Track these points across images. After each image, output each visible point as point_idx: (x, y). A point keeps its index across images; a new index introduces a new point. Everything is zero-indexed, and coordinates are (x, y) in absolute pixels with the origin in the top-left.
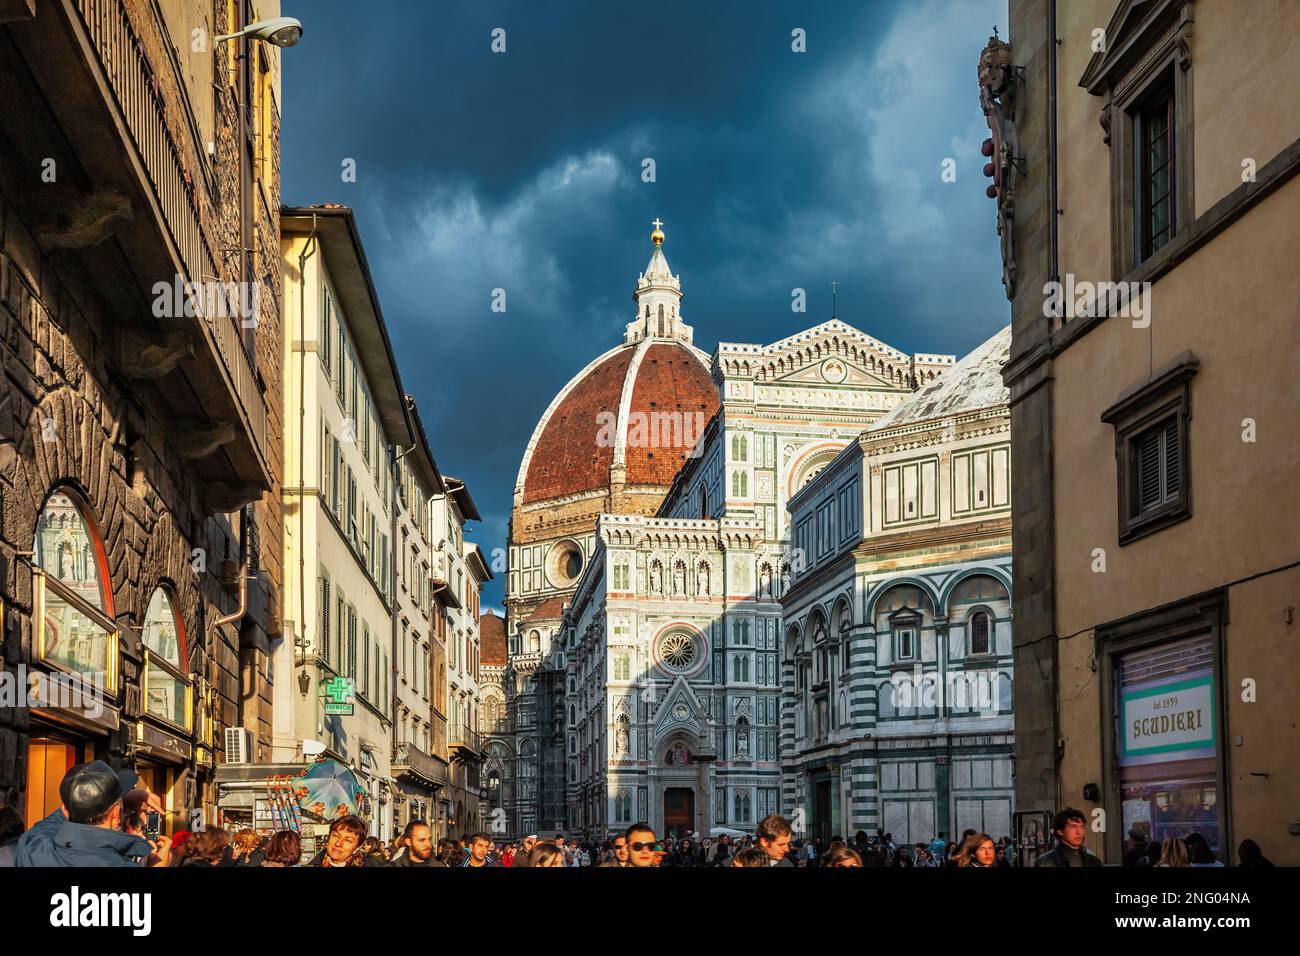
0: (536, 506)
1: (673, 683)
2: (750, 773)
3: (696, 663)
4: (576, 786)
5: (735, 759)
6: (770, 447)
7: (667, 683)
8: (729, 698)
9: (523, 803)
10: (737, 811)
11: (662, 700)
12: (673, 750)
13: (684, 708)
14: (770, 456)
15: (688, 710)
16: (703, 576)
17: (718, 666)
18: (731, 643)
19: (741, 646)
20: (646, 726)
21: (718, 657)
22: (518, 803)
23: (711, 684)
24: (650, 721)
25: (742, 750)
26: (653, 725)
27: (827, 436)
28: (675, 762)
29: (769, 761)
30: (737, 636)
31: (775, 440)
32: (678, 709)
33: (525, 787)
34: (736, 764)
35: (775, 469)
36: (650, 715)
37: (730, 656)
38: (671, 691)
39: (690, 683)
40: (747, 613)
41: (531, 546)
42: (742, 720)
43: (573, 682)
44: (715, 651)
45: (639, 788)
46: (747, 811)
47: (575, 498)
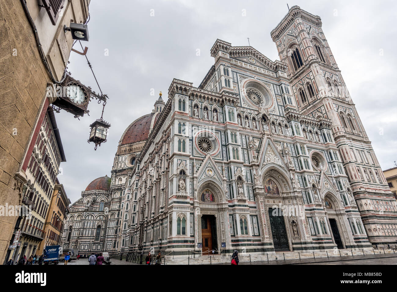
0: (125, 146)
1: (205, 157)
2: (246, 206)
3: (214, 150)
4: (134, 225)
5: (239, 198)
6: (235, 76)
7: (202, 157)
8: (232, 167)
9: (108, 237)
10: (242, 228)
11: (200, 165)
12: (205, 193)
13: (211, 170)
14: (235, 79)
15: (213, 171)
16: (215, 114)
17: (224, 152)
18: (230, 142)
19: (234, 143)
20: (193, 178)
21: (224, 149)
22: (106, 237)
23: (222, 160)
24: (195, 175)
25: (241, 193)
26: (196, 178)
27: (253, 77)
28: (206, 200)
29: (251, 201)
30: (232, 139)
31: (237, 75)
32: (208, 170)
33: (110, 231)
34: (239, 201)
35: (238, 83)
36: (195, 172)
37: (231, 147)
38: (205, 161)
39: (213, 159)
40: (236, 130)
41: (122, 156)
42: (240, 178)
43: (137, 183)
44: (222, 145)
45: (191, 214)
46: (246, 228)
47: (137, 143)
